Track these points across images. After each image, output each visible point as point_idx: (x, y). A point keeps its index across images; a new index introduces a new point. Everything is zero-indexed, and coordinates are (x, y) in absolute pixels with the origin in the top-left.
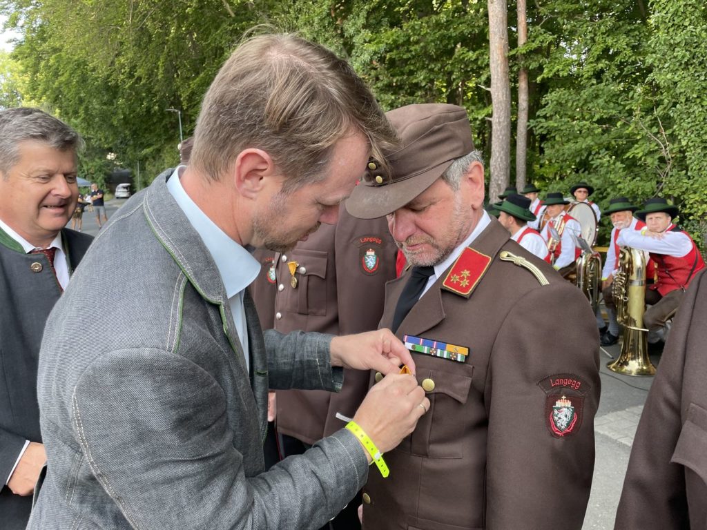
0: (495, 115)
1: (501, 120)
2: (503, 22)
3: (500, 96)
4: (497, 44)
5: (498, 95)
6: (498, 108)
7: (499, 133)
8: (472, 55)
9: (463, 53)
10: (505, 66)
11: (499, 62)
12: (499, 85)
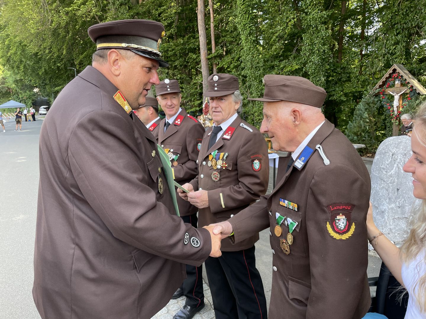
0: (203, 81)
1: (206, 83)
2: (205, 44)
3: (205, 73)
4: (203, 53)
5: (204, 73)
6: (204, 78)
7: (205, 88)
8: (194, 56)
9: (191, 55)
10: (206, 62)
11: (204, 60)
12: (204, 69)
